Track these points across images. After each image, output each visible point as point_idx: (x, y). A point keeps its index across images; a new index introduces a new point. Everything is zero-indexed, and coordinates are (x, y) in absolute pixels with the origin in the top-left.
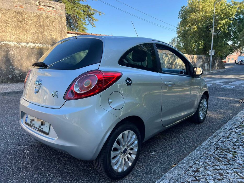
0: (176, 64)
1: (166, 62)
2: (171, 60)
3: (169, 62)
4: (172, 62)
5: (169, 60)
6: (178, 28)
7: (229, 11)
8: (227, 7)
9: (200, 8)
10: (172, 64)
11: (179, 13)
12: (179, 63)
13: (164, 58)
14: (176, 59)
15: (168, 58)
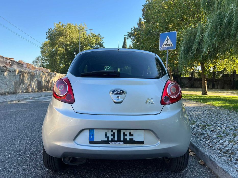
0: (52, 82)
1: (43, 80)
2: (48, 78)
3: (46, 80)
4: (48, 80)
5: (46, 78)
6: (42, 48)
7: (91, 41)
8: (89, 37)
9: (68, 34)
10: (48, 82)
11: (47, 34)
12: (55, 82)
13: (42, 76)
14: (52, 77)
15: (45, 76)
